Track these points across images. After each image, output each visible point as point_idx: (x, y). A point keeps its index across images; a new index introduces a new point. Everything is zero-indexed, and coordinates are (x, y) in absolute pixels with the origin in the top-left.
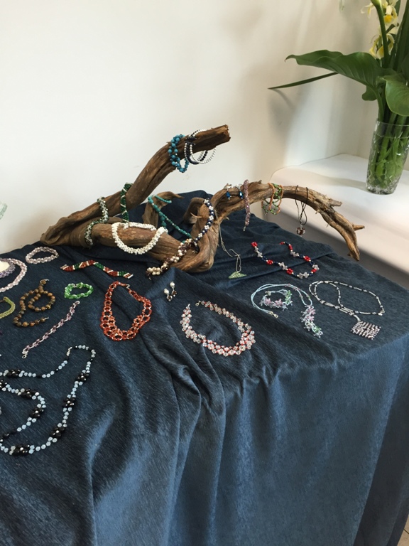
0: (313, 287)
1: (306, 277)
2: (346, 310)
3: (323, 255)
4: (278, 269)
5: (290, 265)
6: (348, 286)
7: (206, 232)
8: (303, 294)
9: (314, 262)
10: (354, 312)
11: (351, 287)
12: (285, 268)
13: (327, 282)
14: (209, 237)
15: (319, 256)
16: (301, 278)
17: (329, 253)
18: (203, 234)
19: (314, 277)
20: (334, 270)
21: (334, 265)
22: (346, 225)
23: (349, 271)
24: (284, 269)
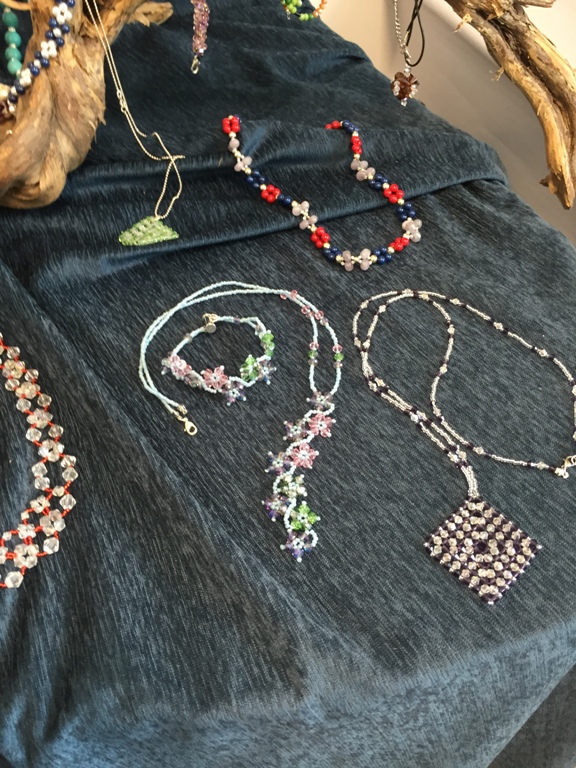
0: (372, 310)
1: (365, 266)
2: (444, 434)
3: (455, 181)
4: (284, 224)
5: (328, 214)
6: (490, 323)
7: (46, 66)
8: (325, 340)
9: (417, 207)
10: (468, 449)
11: (499, 326)
12: (310, 222)
13: (424, 295)
14: (53, 88)
15: (438, 186)
16: (349, 267)
17: (477, 176)
18: (35, 74)
19: (389, 269)
20: (470, 246)
21: (478, 225)
22: (557, 78)
23: (516, 257)
24: (304, 225)
